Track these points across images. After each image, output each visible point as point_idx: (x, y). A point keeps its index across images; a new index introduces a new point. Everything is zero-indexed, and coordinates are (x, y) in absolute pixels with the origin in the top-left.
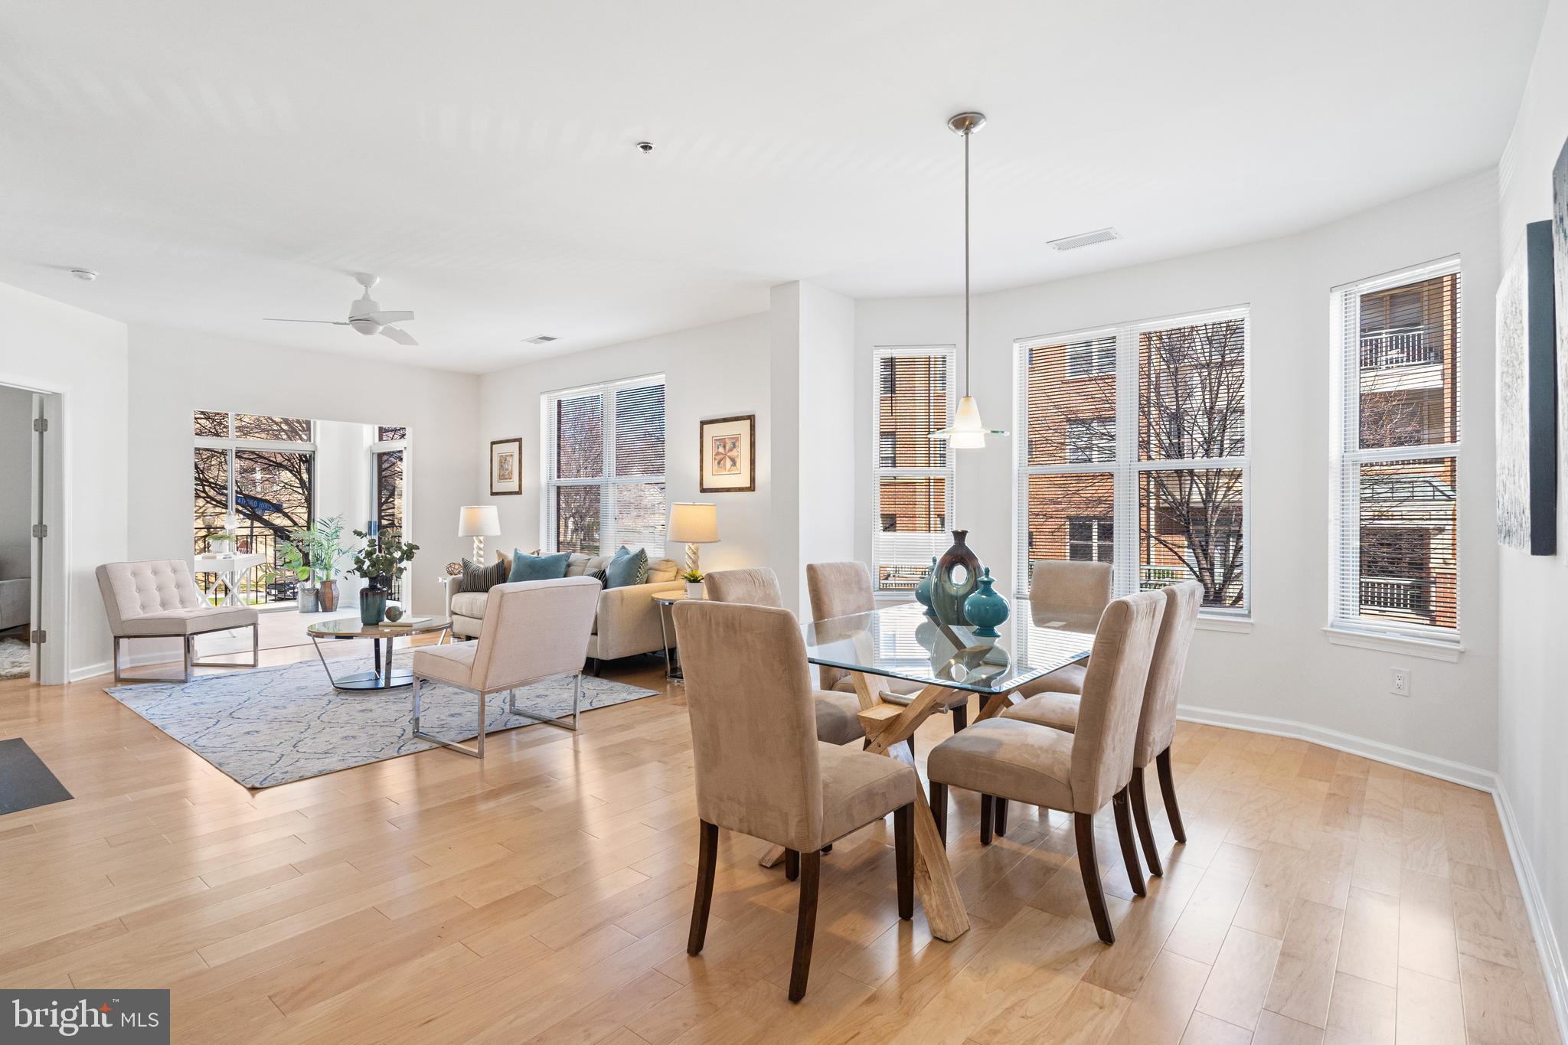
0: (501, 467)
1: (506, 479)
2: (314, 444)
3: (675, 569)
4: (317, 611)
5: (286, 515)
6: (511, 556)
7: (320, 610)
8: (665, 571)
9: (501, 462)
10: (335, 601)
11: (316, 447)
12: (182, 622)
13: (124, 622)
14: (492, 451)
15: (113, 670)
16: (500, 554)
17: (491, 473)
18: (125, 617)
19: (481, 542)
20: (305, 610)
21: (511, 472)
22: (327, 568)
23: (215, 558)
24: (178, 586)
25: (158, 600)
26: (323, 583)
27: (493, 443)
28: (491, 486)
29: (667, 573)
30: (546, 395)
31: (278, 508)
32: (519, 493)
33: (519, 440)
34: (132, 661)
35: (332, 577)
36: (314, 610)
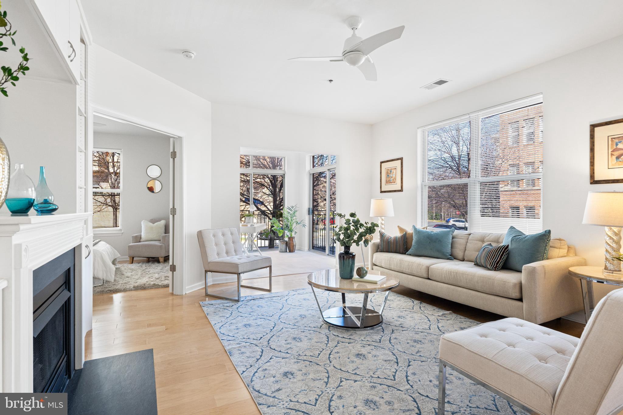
0: (388, 175)
1: (391, 183)
2: (284, 170)
3: (566, 247)
4: (286, 252)
5: (266, 206)
6: (410, 230)
7: (288, 251)
8: (560, 248)
9: (387, 173)
10: (294, 247)
11: (285, 172)
12: (236, 265)
13: (209, 263)
14: (381, 167)
15: (204, 286)
16: (401, 229)
17: (381, 180)
18: (209, 260)
19: (383, 220)
20: (281, 251)
21: (395, 179)
22: (291, 231)
23: (247, 226)
24: (233, 242)
25: (225, 251)
26: (289, 238)
27: (382, 163)
28: (381, 187)
29: (561, 250)
30: (420, 129)
31: (262, 203)
32: (401, 190)
33: (401, 159)
34: (213, 281)
35: (293, 235)
36: (285, 251)
